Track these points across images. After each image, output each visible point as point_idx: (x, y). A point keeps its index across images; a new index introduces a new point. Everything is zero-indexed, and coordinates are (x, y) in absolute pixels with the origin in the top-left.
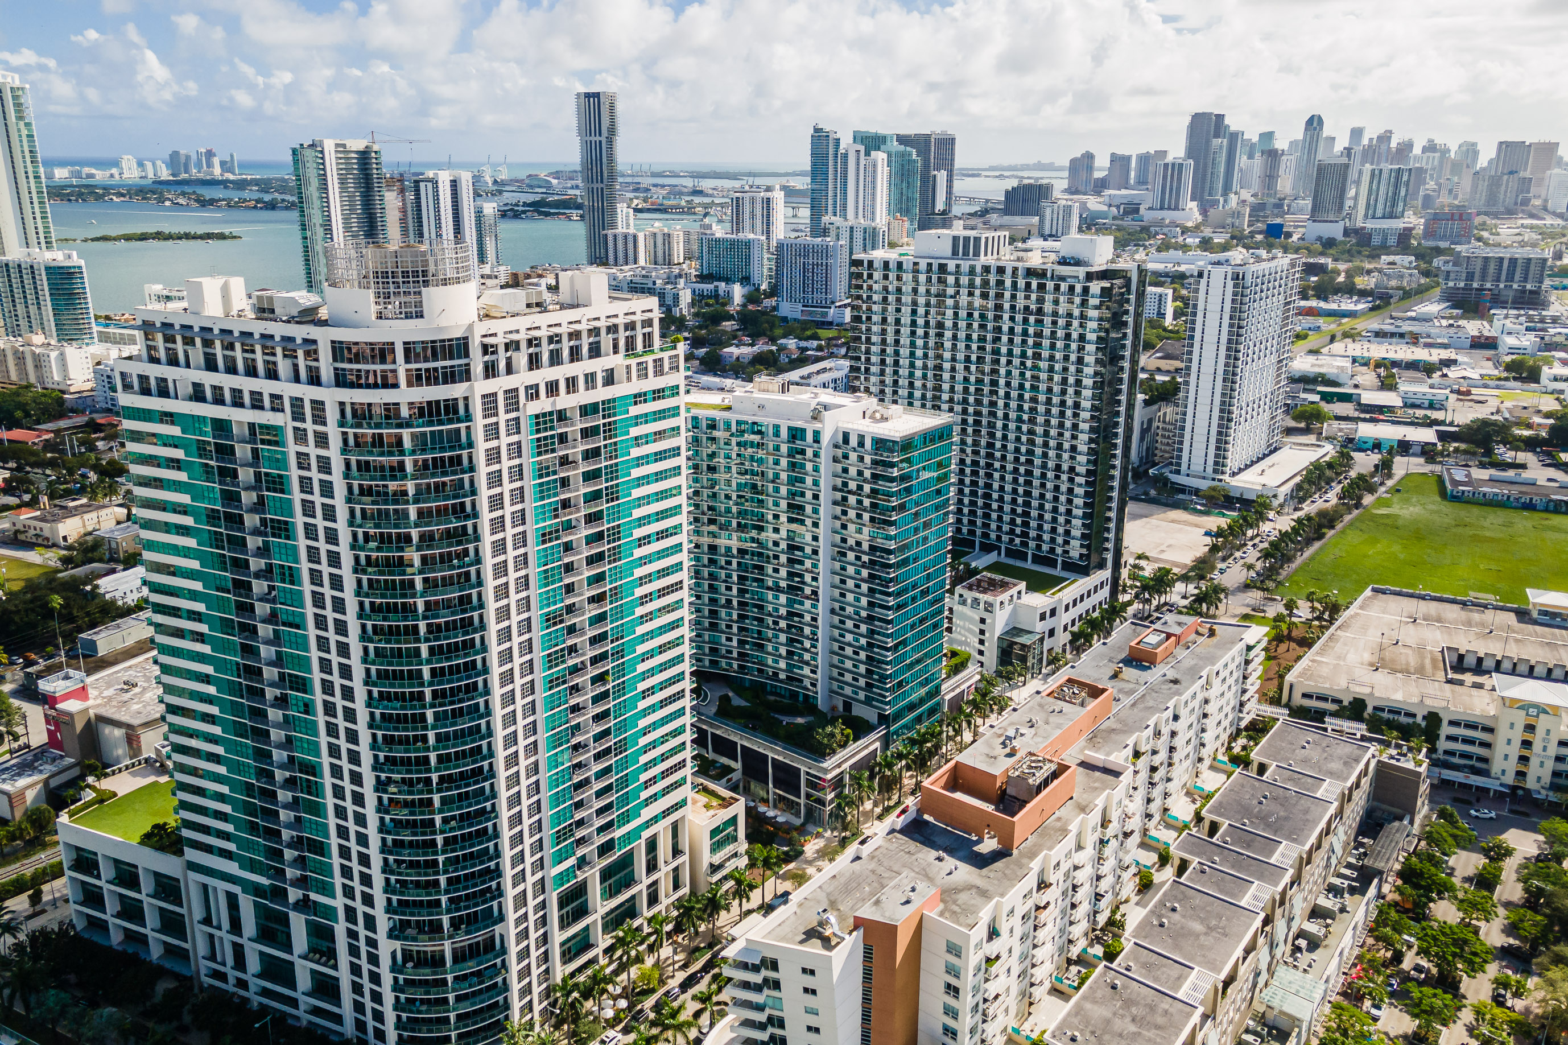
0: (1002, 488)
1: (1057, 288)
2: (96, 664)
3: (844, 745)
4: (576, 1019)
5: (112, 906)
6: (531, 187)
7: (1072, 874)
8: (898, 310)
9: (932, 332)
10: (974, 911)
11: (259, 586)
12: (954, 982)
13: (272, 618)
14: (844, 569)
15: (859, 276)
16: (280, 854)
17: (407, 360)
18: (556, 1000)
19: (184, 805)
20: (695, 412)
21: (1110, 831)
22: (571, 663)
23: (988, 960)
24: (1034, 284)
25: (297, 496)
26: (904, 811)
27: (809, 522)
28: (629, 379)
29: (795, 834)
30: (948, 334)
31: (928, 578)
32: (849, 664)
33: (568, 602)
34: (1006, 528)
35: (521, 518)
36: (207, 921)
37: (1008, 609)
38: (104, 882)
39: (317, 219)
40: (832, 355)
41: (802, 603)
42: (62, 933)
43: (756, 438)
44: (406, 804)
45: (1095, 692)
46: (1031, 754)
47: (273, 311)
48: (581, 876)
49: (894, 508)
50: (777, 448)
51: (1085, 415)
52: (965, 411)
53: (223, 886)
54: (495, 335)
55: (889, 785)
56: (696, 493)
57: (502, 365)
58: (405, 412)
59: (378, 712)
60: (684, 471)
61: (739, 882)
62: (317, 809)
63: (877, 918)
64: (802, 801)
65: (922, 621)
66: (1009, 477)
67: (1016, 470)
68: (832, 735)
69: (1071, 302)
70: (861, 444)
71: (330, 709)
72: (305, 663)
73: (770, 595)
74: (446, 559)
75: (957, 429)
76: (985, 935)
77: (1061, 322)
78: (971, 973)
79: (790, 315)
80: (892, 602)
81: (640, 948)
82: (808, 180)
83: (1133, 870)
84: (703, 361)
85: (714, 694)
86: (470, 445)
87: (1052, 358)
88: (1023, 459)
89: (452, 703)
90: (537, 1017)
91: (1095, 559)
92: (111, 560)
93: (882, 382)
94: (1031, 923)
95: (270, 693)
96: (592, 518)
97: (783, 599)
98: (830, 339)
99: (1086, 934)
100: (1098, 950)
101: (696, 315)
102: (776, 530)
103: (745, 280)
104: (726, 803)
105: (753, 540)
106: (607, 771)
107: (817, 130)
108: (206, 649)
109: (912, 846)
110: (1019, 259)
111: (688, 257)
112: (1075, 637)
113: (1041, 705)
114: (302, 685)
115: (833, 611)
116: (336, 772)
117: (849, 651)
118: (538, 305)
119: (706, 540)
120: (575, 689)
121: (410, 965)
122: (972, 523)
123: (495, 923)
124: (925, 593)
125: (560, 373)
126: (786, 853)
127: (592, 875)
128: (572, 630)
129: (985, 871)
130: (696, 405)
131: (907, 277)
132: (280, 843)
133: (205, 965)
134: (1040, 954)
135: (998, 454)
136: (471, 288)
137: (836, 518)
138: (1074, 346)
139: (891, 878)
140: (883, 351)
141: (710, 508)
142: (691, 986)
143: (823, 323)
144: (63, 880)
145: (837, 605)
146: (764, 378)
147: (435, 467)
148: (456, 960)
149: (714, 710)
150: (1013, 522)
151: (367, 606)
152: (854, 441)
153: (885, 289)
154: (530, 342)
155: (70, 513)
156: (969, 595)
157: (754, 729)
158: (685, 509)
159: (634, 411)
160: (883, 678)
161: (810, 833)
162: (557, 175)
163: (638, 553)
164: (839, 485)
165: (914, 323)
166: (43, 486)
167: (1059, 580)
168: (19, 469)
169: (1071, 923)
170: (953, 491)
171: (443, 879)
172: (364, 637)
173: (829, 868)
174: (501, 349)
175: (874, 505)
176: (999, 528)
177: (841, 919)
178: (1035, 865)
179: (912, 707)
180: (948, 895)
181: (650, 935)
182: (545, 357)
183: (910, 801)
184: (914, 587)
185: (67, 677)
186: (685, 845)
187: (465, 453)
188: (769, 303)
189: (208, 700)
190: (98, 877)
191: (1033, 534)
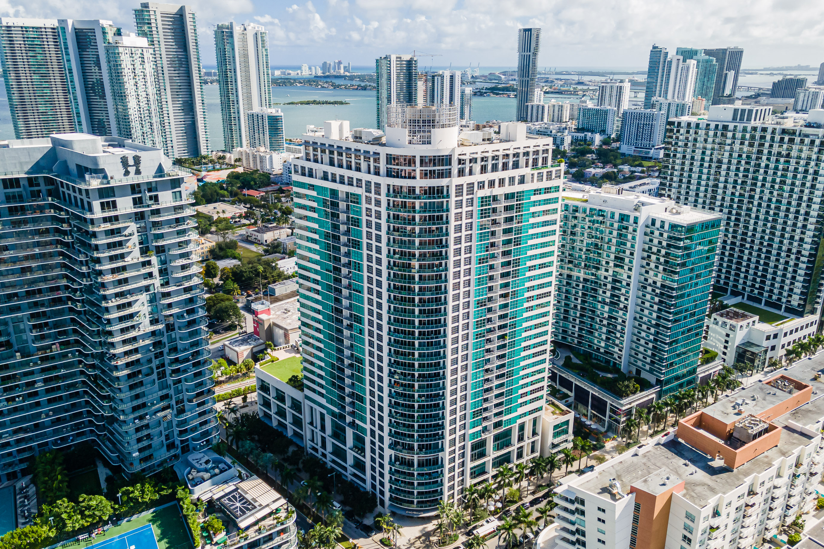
0: (749, 260)
1: (802, 141)
2: (275, 299)
3: (634, 393)
4: (475, 507)
5: (274, 409)
6: (491, 80)
7: (772, 490)
8: (694, 151)
9: (714, 165)
10: (706, 498)
11: (345, 271)
12: (688, 535)
13: (349, 287)
14: (644, 296)
15: (671, 131)
16: (344, 398)
17: (421, 165)
18: (466, 496)
19: (305, 369)
20: (566, 202)
21: (801, 470)
22: (488, 327)
23: (711, 528)
24: (786, 138)
25: (365, 229)
26: (666, 435)
27: (626, 268)
28: (532, 181)
29: (601, 436)
30: (724, 167)
31: (696, 306)
32: (641, 349)
33: (489, 295)
34: (749, 283)
35: (469, 250)
36: (311, 423)
37: (745, 330)
38: (271, 397)
39: (384, 95)
40: (649, 176)
41: (617, 312)
42: (254, 417)
43: (601, 218)
44: (402, 385)
45: (800, 387)
46: (751, 415)
47: (361, 138)
48: (484, 436)
49: (678, 265)
50: (612, 225)
51: (812, 220)
52: (730, 213)
53: (319, 409)
54: (465, 154)
55: (659, 419)
56: (563, 246)
57: (467, 170)
58: (417, 191)
59: (392, 338)
60: (558, 233)
61: (567, 456)
62: (361, 381)
63: (645, 489)
64: (607, 419)
65: (689, 330)
66: (755, 254)
67: (760, 250)
68: (628, 386)
69: (811, 150)
70: (662, 227)
71: (371, 333)
72: (361, 310)
73: (599, 306)
74: (431, 267)
75: (723, 223)
76: (711, 513)
77: (802, 162)
78: (700, 533)
79: (627, 152)
80: (671, 317)
81: (511, 479)
82: (646, 76)
83: (814, 496)
84: (574, 175)
85: (563, 354)
86: (448, 210)
87: (793, 184)
88: (765, 244)
89: (428, 339)
90: (456, 501)
91: (808, 308)
92: (284, 253)
93: (679, 192)
94: (741, 513)
95: (346, 322)
96: (505, 254)
97: (607, 308)
98: (649, 167)
99: (778, 527)
100: (785, 538)
101: (573, 150)
102: (607, 270)
103: (603, 132)
104: (564, 413)
105: (593, 274)
106: (502, 385)
107: (654, 47)
108: (319, 298)
109: (669, 454)
110: (777, 123)
111: (571, 118)
112: (789, 353)
113: (761, 389)
114: (360, 320)
115: (635, 319)
116: (372, 364)
117: (642, 342)
118: (488, 140)
119: (566, 272)
120: (489, 341)
121: (398, 463)
122: (727, 278)
123: (439, 451)
124: (693, 315)
125: (496, 176)
126: (594, 445)
127: (489, 437)
128: (490, 310)
129: (714, 477)
130: (568, 198)
131: (702, 132)
132: (344, 393)
133: (309, 443)
134: (745, 532)
135: (749, 240)
136: (456, 129)
137: (643, 267)
138: (810, 177)
139: (655, 470)
140: (682, 175)
141: (569, 255)
142: (536, 504)
143: (646, 158)
144: (256, 394)
145: (638, 316)
146: (608, 186)
147: (430, 220)
148: (419, 465)
149: (562, 363)
150: (754, 280)
151: (392, 286)
152: (658, 224)
153: (687, 138)
154: (482, 159)
155: (269, 229)
156: (720, 320)
157: (583, 376)
158: (556, 253)
159: (534, 198)
160: (661, 360)
161: (610, 437)
162: (504, 73)
163: (528, 274)
164: (647, 248)
165: (703, 160)
166: (259, 216)
167: (782, 318)
168: (251, 208)
169: (768, 519)
170: (717, 258)
171: (416, 425)
172: (389, 300)
173: (618, 458)
174: (468, 162)
175: (666, 262)
176: (745, 283)
177: (623, 485)
178: (748, 480)
179: (677, 378)
180: (689, 486)
181: (516, 473)
182: (489, 167)
183: (671, 430)
184: (686, 311)
185: (263, 304)
186: (539, 430)
187: (445, 214)
188: (615, 145)
189: (319, 321)
190: (269, 395)
191: (767, 288)
